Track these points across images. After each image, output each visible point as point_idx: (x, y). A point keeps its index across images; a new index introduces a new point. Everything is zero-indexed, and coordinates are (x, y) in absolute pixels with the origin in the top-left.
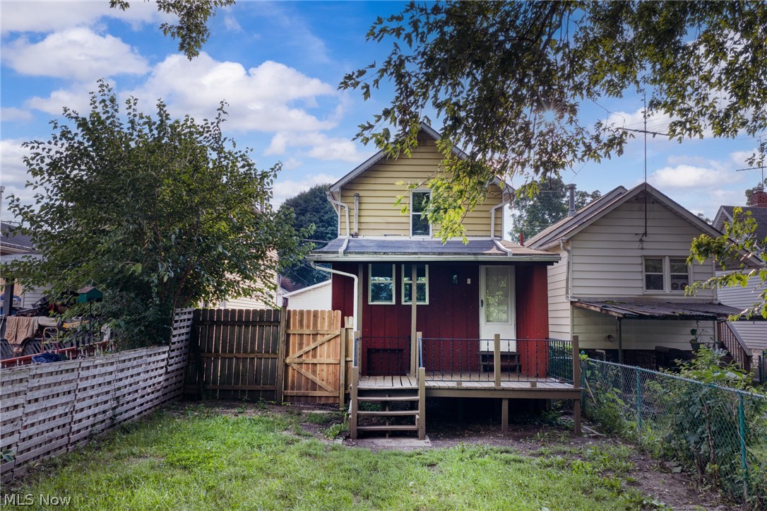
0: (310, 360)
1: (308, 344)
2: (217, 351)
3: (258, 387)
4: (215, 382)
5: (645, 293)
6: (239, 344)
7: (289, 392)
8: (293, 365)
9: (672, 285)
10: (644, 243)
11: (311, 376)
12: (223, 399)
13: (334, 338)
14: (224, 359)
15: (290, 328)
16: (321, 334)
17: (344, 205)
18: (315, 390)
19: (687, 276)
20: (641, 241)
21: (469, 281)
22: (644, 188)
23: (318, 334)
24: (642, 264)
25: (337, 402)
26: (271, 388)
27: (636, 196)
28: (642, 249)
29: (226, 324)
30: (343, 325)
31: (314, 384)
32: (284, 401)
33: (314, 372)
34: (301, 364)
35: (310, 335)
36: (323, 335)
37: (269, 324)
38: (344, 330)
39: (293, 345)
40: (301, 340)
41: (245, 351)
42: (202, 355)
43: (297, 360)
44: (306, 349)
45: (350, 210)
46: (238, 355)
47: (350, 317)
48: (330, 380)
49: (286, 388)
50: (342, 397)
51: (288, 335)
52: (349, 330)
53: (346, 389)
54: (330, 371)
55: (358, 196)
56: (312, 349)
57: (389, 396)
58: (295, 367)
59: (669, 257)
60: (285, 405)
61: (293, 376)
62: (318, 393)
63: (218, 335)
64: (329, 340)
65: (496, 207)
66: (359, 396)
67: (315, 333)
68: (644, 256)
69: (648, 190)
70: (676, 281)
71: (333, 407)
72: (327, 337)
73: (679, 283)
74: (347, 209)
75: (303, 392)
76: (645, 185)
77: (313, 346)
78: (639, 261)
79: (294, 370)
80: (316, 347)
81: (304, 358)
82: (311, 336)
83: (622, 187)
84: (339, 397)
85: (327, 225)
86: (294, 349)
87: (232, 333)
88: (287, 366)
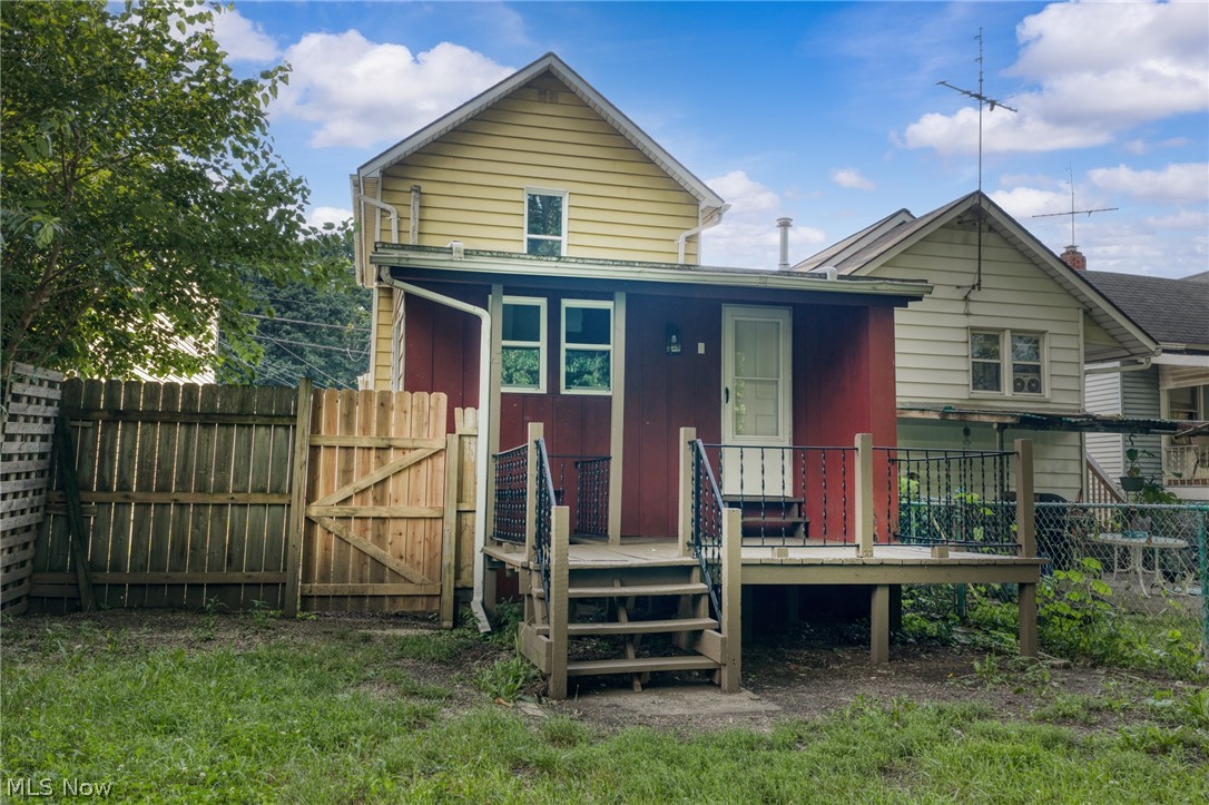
0: (369, 510)
1: (365, 472)
2: (124, 486)
3: (237, 577)
4: (117, 566)
5: (972, 396)
6: (184, 469)
7: (316, 587)
8: (328, 521)
9: (1016, 381)
10: (971, 304)
11: (372, 549)
12: (142, 607)
13: (431, 456)
14: (143, 506)
15: (319, 432)
16: (397, 448)
17: (388, 207)
18: (382, 581)
19: (1039, 366)
20: (966, 299)
21: (701, 349)
22: (977, 201)
23: (389, 447)
24: (967, 342)
25: (436, 607)
26: (272, 577)
27: (959, 217)
28: (968, 314)
29: (150, 418)
30: (451, 428)
31: (379, 564)
32: (302, 610)
33: (379, 538)
34: (348, 518)
35: (370, 448)
36: (403, 449)
37: (265, 421)
38: (454, 439)
39: (326, 473)
40: (348, 461)
41: (202, 489)
42: (84, 496)
43: (337, 511)
44: (359, 482)
45: (401, 218)
46: (182, 498)
47: (470, 411)
48: (419, 556)
49: (307, 578)
50: (448, 597)
51: (314, 449)
52: (466, 440)
53: (457, 577)
54: (420, 536)
55: (418, 190)
56: (376, 485)
57: (622, 585)
58: (333, 525)
59: (1013, 331)
60: (304, 619)
61: (327, 549)
62: (389, 588)
63: (127, 446)
64: (419, 463)
65: (688, 233)
66: (571, 585)
67: (382, 444)
68: (972, 328)
69: (985, 205)
70: (1020, 375)
71: (424, 619)
72: (412, 457)
73: (1026, 380)
74: (393, 216)
75: (351, 585)
76: (979, 194)
77: (377, 476)
78: (963, 336)
79: (329, 532)
80: (384, 481)
81: (354, 503)
82: (373, 452)
83: (906, 211)
84: (440, 596)
85: (283, 309)
86: (329, 482)
87: (168, 442)
88: (310, 522)
